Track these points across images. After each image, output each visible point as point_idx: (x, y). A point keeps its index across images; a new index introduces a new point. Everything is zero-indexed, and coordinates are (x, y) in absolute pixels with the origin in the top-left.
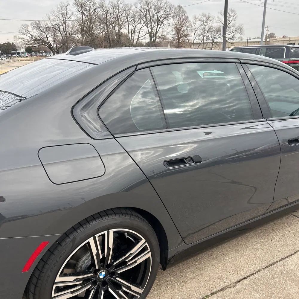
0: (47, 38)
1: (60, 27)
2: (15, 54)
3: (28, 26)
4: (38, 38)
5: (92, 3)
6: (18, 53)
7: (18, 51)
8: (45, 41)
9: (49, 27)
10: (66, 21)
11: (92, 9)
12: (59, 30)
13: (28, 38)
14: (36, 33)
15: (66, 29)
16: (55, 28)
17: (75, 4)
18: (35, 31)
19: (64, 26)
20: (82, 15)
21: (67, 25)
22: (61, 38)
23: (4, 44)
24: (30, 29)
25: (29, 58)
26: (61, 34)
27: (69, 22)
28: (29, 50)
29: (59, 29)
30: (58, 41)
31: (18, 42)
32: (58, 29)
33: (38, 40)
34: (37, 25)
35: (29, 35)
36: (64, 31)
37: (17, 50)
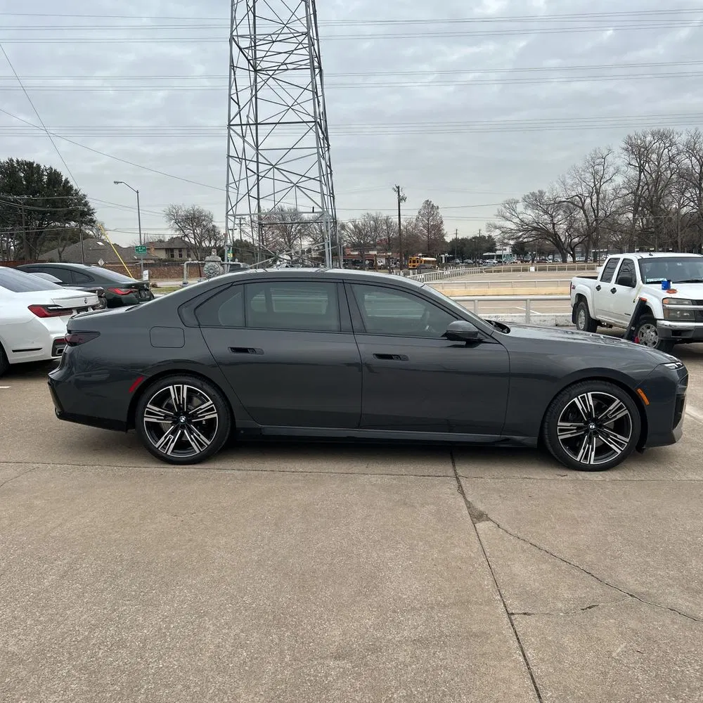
0: (554, 224)
1: (585, 201)
2: (491, 257)
3: (517, 202)
4: (535, 225)
5: (667, 145)
6: (500, 257)
7: (498, 253)
8: (547, 231)
9: (560, 202)
10: (600, 186)
11: (665, 157)
12: (582, 208)
13: (513, 227)
14: (530, 215)
15: (597, 205)
16: (573, 203)
17: (626, 150)
18: (529, 212)
19: (595, 197)
20: (640, 172)
21: (601, 196)
22: (585, 224)
23: (473, 238)
24: (520, 207)
25: (520, 265)
26: (586, 216)
27: (608, 188)
28: (520, 250)
29: (583, 204)
30: (577, 230)
31: (496, 234)
32: (580, 205)
33: (535, 229)
34: (536, 201)
35: (517, 220)
36: (593, 208)
37: (496, 250)
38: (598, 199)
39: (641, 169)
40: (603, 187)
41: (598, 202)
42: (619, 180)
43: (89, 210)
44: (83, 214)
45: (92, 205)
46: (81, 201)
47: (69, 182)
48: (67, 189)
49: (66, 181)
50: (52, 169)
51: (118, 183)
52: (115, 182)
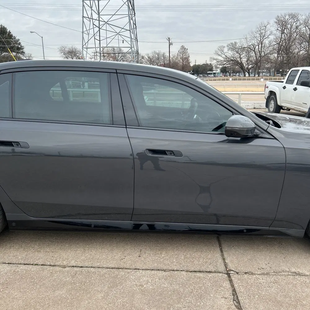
0: (241, 58)
1: (255, 47)
2: (211, 74)
3: (224, 47)
4: (232, 58)
5: (295, 21)
6: (215, 74)
7: (214, 72)
8: (238, 62)
9: (244, 48)
10: (263, 40)
11: (294, 27)
12: (254, 51)
13: (222, 59)
14: (230, 54)
15: (261, 49)
16: (250, 49)
17: (276, 23)
18: (230, 52)
19: (260, 46)
20: (282, 34)
21: (263, 45)
22: (255, 58)
23: (203, 65)
24: (226, 50)
25: (223, 77)
26: (256, 55)
27: (266, 42)
28: (224, 71)
29: (255, 49)
30: (251, 61)
31: (214, 63)
32: (253, 49)
33: (232, 60)
34: (233, 47)
35: (224, 56)
36: (259, 51)
37: (213, 70)
38: (262, 47)
39: (283, 32)
40: (264, 41)
41: (261, 48)
42: (272, 37)
43: (21, 47)
44: (18, 49)
45: (22, 44)
46: (17, 42)
47: (10, 33)
48: (10, 36)
49: (10, 32)
50: (2, 25)
51: (32, 32)
52: (31, 32)
